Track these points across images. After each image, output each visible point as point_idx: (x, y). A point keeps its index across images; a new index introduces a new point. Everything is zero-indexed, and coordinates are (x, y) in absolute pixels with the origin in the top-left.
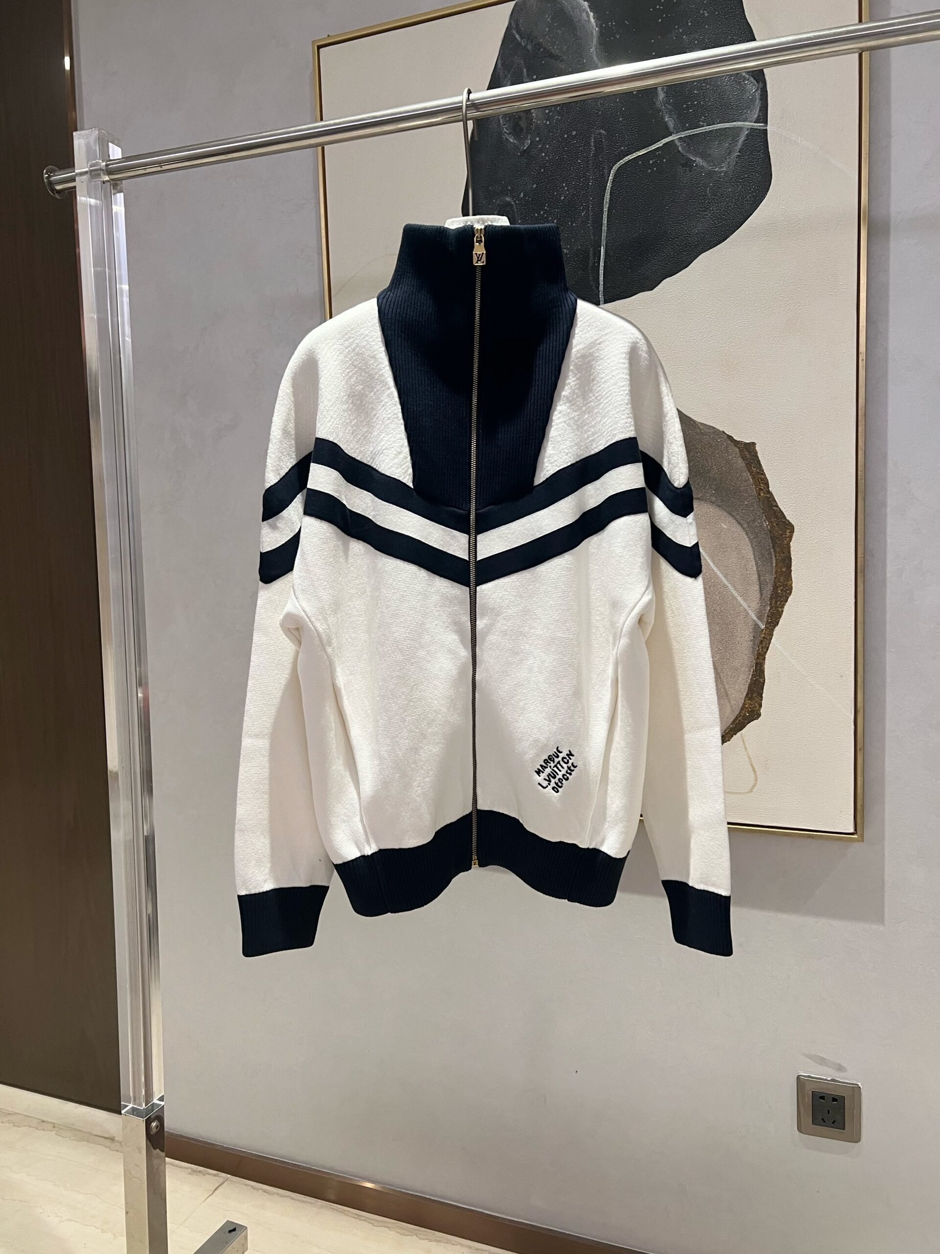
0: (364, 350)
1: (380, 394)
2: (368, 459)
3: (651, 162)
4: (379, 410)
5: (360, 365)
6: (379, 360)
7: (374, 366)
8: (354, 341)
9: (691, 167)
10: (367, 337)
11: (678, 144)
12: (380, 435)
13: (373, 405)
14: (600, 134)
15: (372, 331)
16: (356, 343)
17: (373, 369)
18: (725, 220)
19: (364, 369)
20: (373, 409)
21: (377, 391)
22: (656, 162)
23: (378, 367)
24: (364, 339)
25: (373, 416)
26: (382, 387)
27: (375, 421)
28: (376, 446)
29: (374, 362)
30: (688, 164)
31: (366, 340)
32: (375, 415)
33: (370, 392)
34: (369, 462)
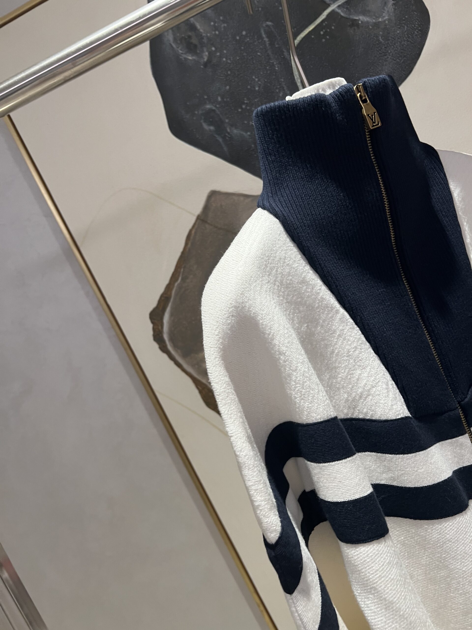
0: (290, 278)
1: (328, 324)
2: (345, 411)
3: (322, 33)
4: (336, 344)
5: (294, 298)
6: (311, 283)
7: (308, 292)
8: (277, 271)
9: (358, 25)
10: (286, 261)
11: (339, 11)
12: (353, 374)
13: (326, 342)
14: (267, 26)
15: (286, 250)
16: (280, 274)
17: (308, 297)
18: (405, 56)
19: (300, 302)
20: (326, 346)
21: (324, 321)
22: (326, 31)
23: (314, 291)
24: (285, 264)
25: (331, 354)
26: (328, 314)
27: (336, 360)
28: (351, 390)
29: (307, 288)
30: (354, 23)
31: (288, 265)
32: (333, 352)
33: (316, 327)
34: (347, 414)
